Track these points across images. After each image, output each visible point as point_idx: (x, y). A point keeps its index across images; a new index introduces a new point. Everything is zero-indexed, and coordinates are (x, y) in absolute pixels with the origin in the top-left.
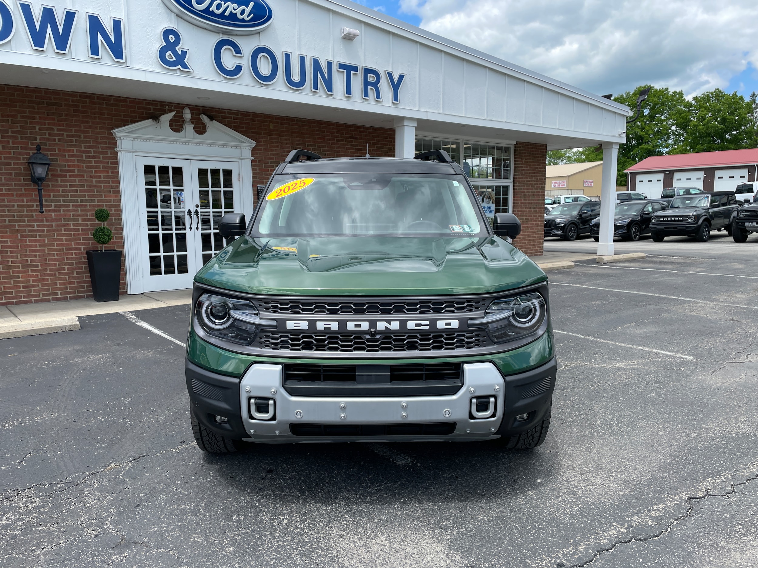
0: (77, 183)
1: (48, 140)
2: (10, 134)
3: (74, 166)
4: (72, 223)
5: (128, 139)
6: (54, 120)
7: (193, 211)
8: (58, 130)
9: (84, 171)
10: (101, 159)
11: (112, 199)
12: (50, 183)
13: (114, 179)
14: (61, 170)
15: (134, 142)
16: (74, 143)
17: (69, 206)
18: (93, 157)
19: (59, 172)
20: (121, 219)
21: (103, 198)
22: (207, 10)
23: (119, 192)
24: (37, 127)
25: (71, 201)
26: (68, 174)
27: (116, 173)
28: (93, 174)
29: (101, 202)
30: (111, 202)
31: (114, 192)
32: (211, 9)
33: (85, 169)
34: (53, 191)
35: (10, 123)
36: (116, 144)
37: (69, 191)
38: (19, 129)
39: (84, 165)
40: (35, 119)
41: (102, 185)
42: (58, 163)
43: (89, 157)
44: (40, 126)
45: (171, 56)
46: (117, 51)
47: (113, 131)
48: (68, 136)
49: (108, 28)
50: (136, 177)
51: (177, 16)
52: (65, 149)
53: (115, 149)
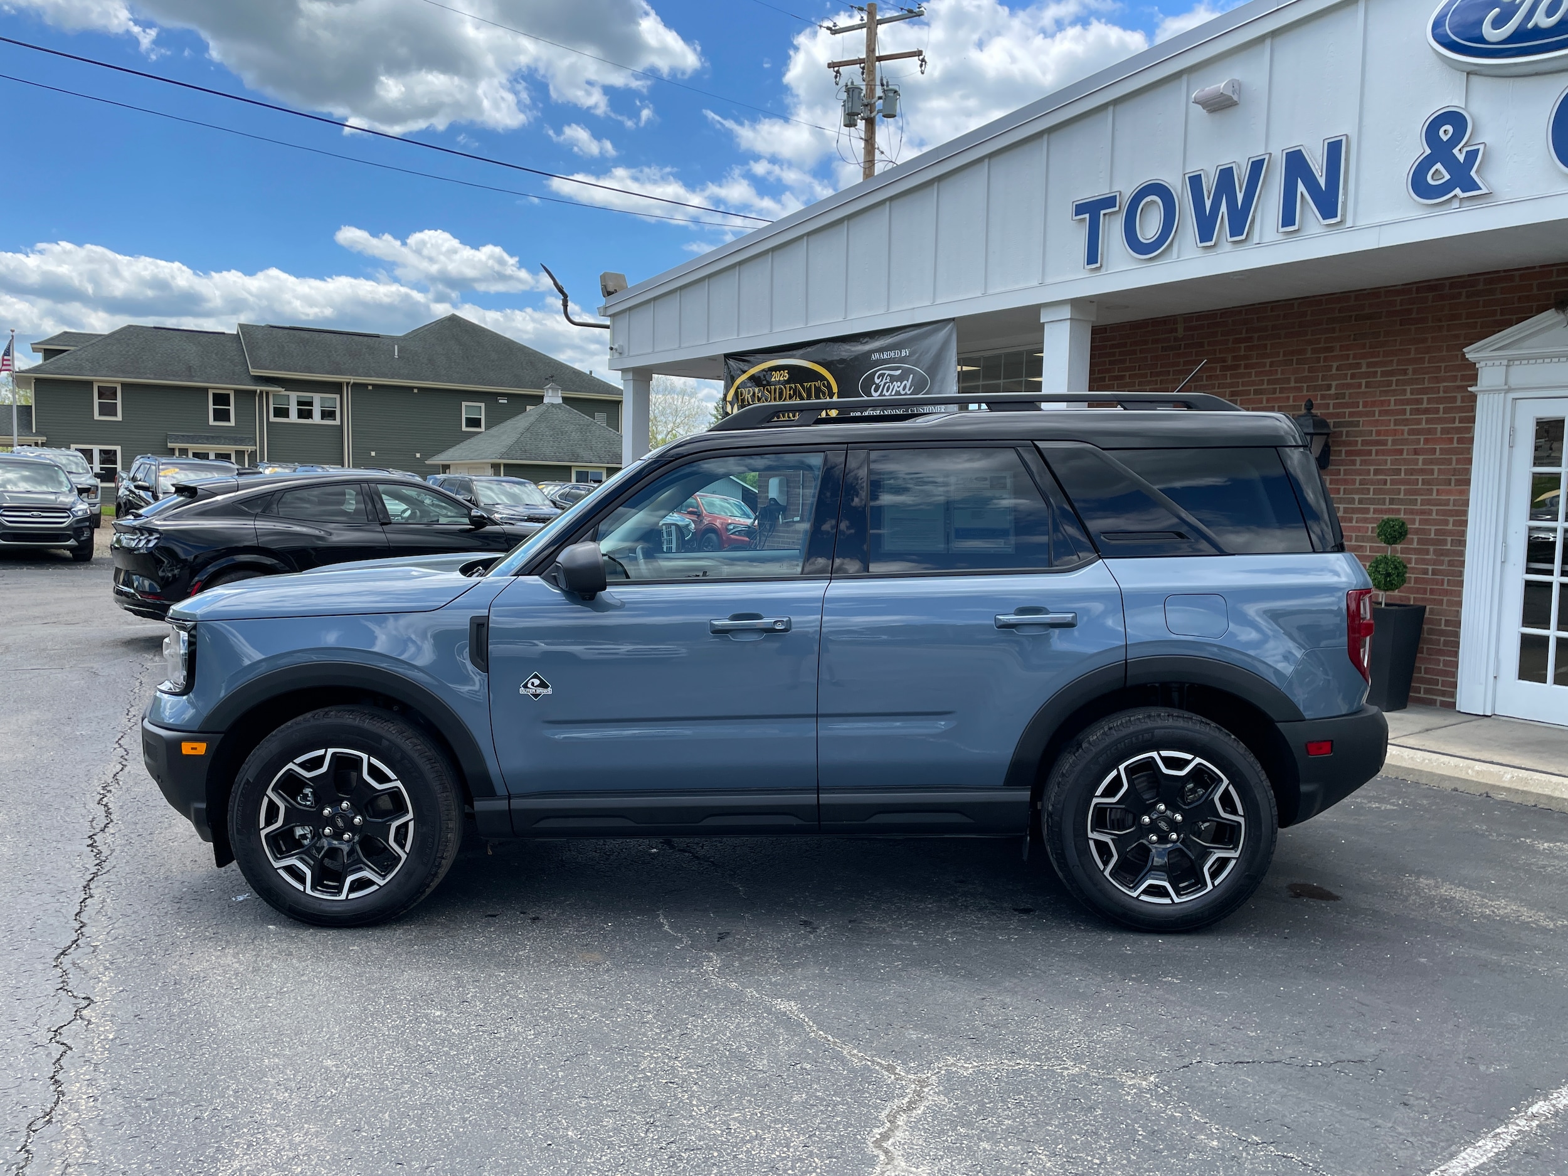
0: (1389, 466)
1: (1349, 386)
2: (1292, 384)
3: (1387, 433)
4: (1368, 545)
5: (1497, 363)
6: (1364, 346)
8: (1369, 365)
9: (1405, 442)
10: (1441, 415)
11: (1452, 498)
12: (1342, 468)
13: (1462, 454)
14: (1364, 443)
15: (1512, 369)
16: (1394, 387)
17: (1367, 511)
18: (1426, 411)
19: (1359, 447)
20: (1463, 543)
21: (1434, 496)
22: (1522, 33)
23: (1468, 482)
24: (1335, 365)
25: (1372, 501)
26: (1374, 449)
27: (1468, 441)
28: (1421, 446)
29: (1428, 504)
30: (1448, 505)
31: (1458, 483)
32: (1529, 26)
33: (1406, 436)
34: (1346, 482)
35: (1295, 366)
36: (1474, 379)
37: (1372, 483)
38: (1306, 374)
39: (1406, 428)
40: (1332, 351)
41: (1436, 468)
42: (1361, 428)
43: (1418, 411)
44: (1338, 363)
45: (1439, 174)
46: (1328, 205)
47: (1465, 350)
48: (1384, 374)
49: (1318, 164)
50: (1511, 447)
51: (1468, 74)
52: (1375, 401)
53: (1469, 389)
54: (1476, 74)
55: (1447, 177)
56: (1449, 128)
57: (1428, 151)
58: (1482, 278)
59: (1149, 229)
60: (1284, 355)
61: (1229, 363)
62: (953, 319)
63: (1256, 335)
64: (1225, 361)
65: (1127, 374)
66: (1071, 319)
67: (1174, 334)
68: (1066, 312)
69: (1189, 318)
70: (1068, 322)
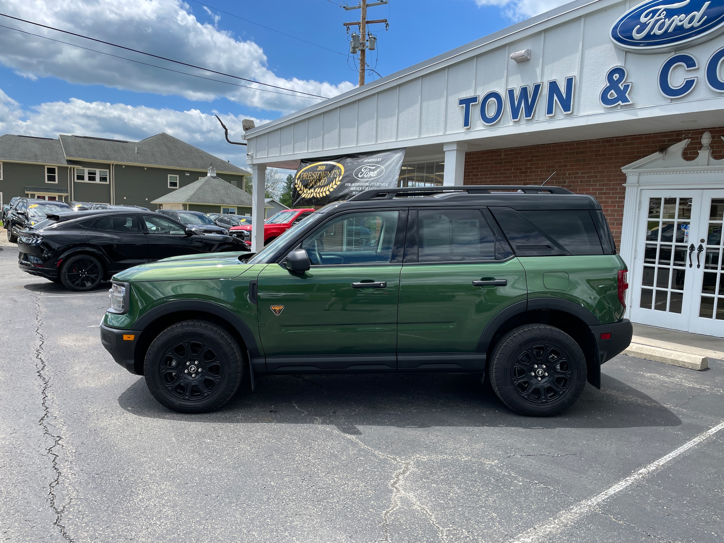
1: (573, 182)
5: (634, 174)
6: (580, 165)
7: (696, 246)
8: (582, 173)
10: (611, 195)
11: (615, 231)
13: (619, 212)
15: (641, 177)
16: (592, 183)
18: (605, 193)
20: (619, 250)
22: (648, 36)
23: (621, 224)
24: (568, 173)
27: (622, 207)
31: (617, 224)
32: (652, 33)
36: (625, 180)
40: (567, 167)
41: (608, 218)
43: (602, 194)
45: (613, 94)
46: (566, 105)
47: (621, 168)
48: (588, 177)
49: (563, 88)
50: (639, 210)
51: (626, 52)
52: (583, 189)
53: (623, 185)
54: (629, 52)
55: (616, 96)
56: (617, 75)
57: (608, 85)
58: (629, 137)
59: (491, 113)
60: (546, 168)
61: (523, 170)
62: (405, 148)
63: (535, 159)
64: (521, 170)
65: (480, 174)
66: (457, 150)
67: (500, 157)
68: (455, 147)
69: (506, 150)
70: (455, 152)
